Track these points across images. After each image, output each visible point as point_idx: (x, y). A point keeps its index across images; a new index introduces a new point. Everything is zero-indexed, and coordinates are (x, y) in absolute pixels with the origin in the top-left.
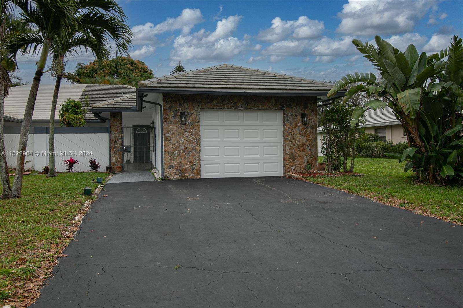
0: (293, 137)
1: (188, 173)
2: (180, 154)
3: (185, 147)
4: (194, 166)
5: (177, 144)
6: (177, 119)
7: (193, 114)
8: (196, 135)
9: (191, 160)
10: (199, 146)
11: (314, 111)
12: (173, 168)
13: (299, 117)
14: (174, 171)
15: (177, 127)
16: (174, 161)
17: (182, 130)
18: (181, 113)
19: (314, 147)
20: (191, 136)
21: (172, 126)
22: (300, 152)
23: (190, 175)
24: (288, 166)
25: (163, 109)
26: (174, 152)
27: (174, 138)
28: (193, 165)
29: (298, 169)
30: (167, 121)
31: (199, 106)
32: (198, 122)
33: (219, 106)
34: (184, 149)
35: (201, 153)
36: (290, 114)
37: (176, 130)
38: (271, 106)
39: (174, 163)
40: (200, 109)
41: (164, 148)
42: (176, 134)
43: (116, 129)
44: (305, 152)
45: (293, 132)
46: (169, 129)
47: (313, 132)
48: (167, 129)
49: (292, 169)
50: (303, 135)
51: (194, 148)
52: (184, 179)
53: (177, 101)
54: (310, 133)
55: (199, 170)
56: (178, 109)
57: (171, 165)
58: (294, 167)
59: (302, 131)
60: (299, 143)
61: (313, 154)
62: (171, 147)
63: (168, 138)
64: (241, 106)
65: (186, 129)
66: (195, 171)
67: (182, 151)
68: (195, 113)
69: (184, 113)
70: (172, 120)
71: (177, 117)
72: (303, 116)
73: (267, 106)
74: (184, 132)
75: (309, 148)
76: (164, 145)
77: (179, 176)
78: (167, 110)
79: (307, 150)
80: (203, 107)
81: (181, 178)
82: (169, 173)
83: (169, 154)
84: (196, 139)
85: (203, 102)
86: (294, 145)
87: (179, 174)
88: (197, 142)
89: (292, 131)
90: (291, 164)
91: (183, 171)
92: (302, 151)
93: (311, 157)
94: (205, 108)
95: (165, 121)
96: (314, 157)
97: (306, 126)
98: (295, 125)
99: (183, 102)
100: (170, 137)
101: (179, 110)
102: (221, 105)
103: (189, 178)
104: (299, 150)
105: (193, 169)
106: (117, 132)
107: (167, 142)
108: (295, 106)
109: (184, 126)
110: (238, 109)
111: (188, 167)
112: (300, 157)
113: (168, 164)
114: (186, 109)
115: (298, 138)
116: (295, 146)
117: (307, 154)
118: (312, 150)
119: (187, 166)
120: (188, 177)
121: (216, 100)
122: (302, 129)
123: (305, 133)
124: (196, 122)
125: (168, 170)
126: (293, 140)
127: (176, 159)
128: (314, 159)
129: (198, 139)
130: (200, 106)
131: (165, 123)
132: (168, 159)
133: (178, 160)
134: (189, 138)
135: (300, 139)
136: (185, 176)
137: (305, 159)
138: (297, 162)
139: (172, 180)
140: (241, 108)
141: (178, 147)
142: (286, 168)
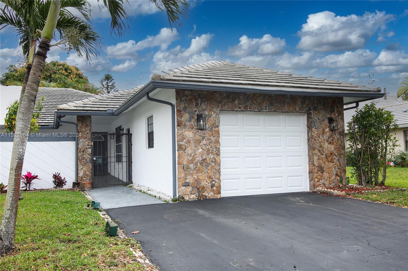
0: (321, 145)
1: (206, 191)
2: (196, 167)
3: (202, 158)
4: (214, 182)
5: (193, 155)
6: (193, 122)
7: (211, 117)
8: (215, 143)
9: (210, 175)
10: (219, 156)
11: (341, 115)
12: (189, 186)
13: (326, 121)
14: (190, 189)
15: (192, 132)
16: (189, 177)
17: (199, 137)
18: (198, 115)
19: (342, 156)
20: (209, 144)
21: (187, 132)
22: (328, 163)
23: (209, 194)
24: (316, 180)
25: (176, 110)
26: (190, 165)
27: (190, 147)
28: (212, 181)
29: (327, 183)
30: (181, 125)
31: (218, 106)
32: (218, 127)
33: (241, 107)
34: (202, 160)
35: (221, 165)
36: (317, 118)
37: (192, 136)
38: (297, 109)
39: (190, 180)
40: (220, 110)
41: (178, 160)
42: (192, 142)
43: (85, 136)
44: (333, 163)
45: (321, 139)
46: (183, 135)
47: (340, 140)
48: (181, 135)
49: (321, 183)
50: (331, 143)
51: (214, 159)
52: (202, 199)
53: (193, 100)
54: (338, 140)
55: (219, 187)
56: (194, 110)
57: (186, 181)
58: (323, 180)
59: (329, 138)
60: (326, 152)
61: (341, 164)
62: (186, 158)
63: (182, 146)
64: (265, 107)
65: (204, 136)
66: (214, 188)
67: (199, 163)
68: (214, 116)
69: (202, 115)
70: (187, 124)
71: (193, 121)
72: (331, 121)
73: (293, 109)
74: (201, 139)
75: (337, 158)
76: (178, 157)
77: (196, 196)
78: (180, 111)
79: (335, 161)
80: (224, 108)
81: (198, 198)
82: (184, 192)
83: (183, 167)
84: (216, 148)
85: (223, 102)
86: (322, 154)
87: (195, 194)
88: (216, 152)
89: (319, 138)
90: (319, 177)
91: (201, 189)
92: (330, 162)
93: (339, 169)
94: (225, 110)
95: (178, 126)
96: (343, 169)
97: (334, 132)
98: (323, 131)
99: (200, 102)
100: (185, 146)
101: (196, 111)
102: (243, 106)
103: (208, 198)
104: (327, 160)
105: (212, 186)
106: (85, 140)
107: (181, 152)
108: (322, 109)
109: (202, 131)
110: (263, 112)
111: (207, 183)
112: (328, 168)
113: (183, 181)
114: (203, 110)
115: (325, 146)
116: (323, 156)
117: (336, 165)
118: (340, 161)
119: (205, 183)
120: (206, 197)
121: (238, 99)
122: (330, 136)
123: (332, 140)
124: (215, 127)
125: (183, 188)
126: (321, 149)
127: (191, 173)
128: (343, 170)
129: (218, 148)
130: (220, 107)
131: (179, 127)
132: (183, 174)
133: (194, 175)
134: (207, 147)
135: (328, 148)
136: (203, 195)
137: (333, 171)
138: (326, 175)
139: (188, 201)
140: (266, 110)
141: (195, 159)
142: (315, 182)
